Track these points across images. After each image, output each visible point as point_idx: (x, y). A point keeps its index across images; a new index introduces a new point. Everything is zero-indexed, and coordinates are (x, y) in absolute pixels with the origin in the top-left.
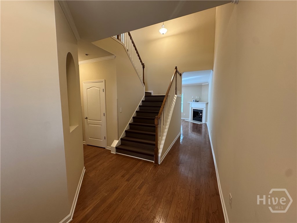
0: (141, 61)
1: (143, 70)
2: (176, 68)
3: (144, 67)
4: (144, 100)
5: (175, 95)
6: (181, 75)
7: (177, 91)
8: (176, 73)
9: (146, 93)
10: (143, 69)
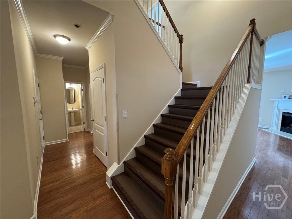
0: (176, 31)
1: (181, 45)
2: (253, 22)
3: (181, 42)
4: (180, 95)
5: (247, 85)
6: (262, 43)
7: (251, 75)
8: (252, 35)
9: (183, 84)
10: (179, 44)
